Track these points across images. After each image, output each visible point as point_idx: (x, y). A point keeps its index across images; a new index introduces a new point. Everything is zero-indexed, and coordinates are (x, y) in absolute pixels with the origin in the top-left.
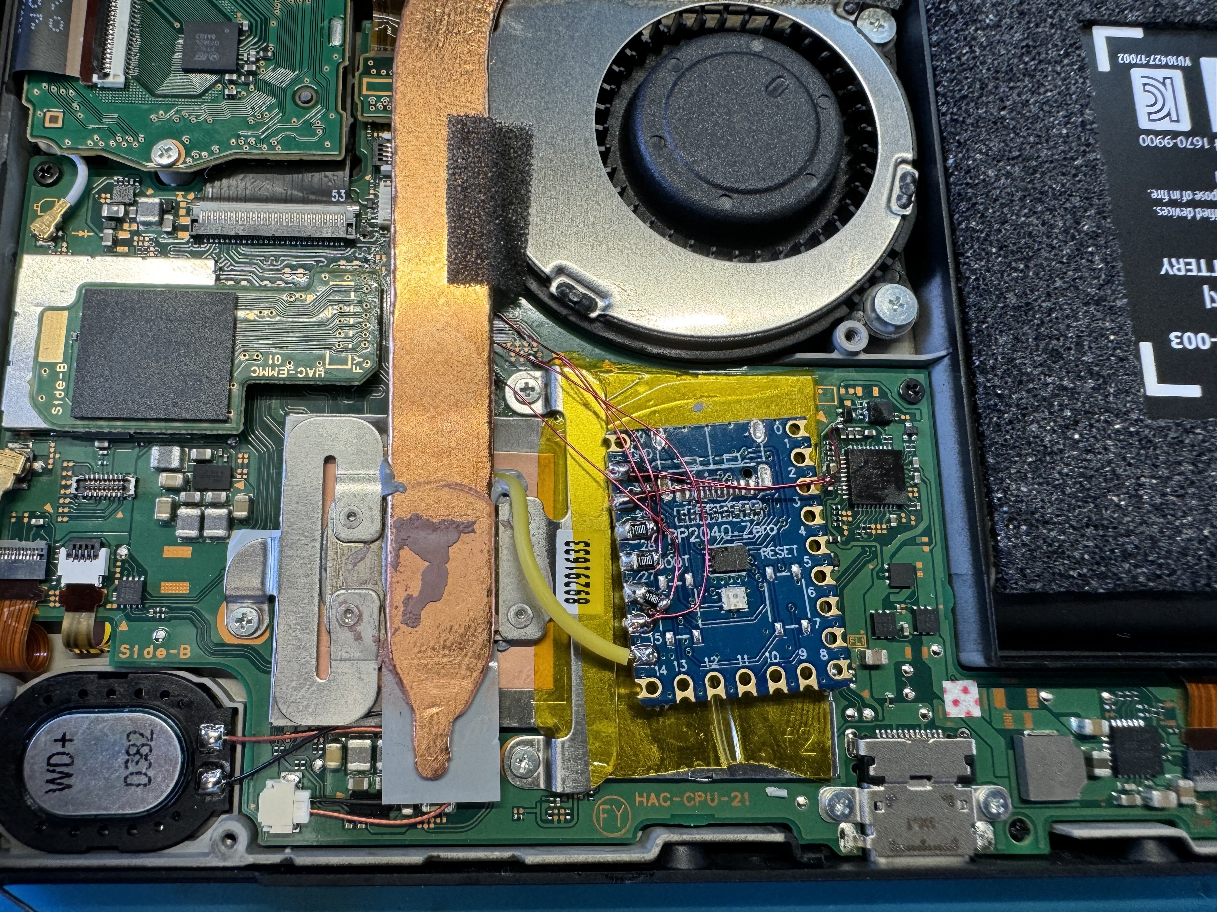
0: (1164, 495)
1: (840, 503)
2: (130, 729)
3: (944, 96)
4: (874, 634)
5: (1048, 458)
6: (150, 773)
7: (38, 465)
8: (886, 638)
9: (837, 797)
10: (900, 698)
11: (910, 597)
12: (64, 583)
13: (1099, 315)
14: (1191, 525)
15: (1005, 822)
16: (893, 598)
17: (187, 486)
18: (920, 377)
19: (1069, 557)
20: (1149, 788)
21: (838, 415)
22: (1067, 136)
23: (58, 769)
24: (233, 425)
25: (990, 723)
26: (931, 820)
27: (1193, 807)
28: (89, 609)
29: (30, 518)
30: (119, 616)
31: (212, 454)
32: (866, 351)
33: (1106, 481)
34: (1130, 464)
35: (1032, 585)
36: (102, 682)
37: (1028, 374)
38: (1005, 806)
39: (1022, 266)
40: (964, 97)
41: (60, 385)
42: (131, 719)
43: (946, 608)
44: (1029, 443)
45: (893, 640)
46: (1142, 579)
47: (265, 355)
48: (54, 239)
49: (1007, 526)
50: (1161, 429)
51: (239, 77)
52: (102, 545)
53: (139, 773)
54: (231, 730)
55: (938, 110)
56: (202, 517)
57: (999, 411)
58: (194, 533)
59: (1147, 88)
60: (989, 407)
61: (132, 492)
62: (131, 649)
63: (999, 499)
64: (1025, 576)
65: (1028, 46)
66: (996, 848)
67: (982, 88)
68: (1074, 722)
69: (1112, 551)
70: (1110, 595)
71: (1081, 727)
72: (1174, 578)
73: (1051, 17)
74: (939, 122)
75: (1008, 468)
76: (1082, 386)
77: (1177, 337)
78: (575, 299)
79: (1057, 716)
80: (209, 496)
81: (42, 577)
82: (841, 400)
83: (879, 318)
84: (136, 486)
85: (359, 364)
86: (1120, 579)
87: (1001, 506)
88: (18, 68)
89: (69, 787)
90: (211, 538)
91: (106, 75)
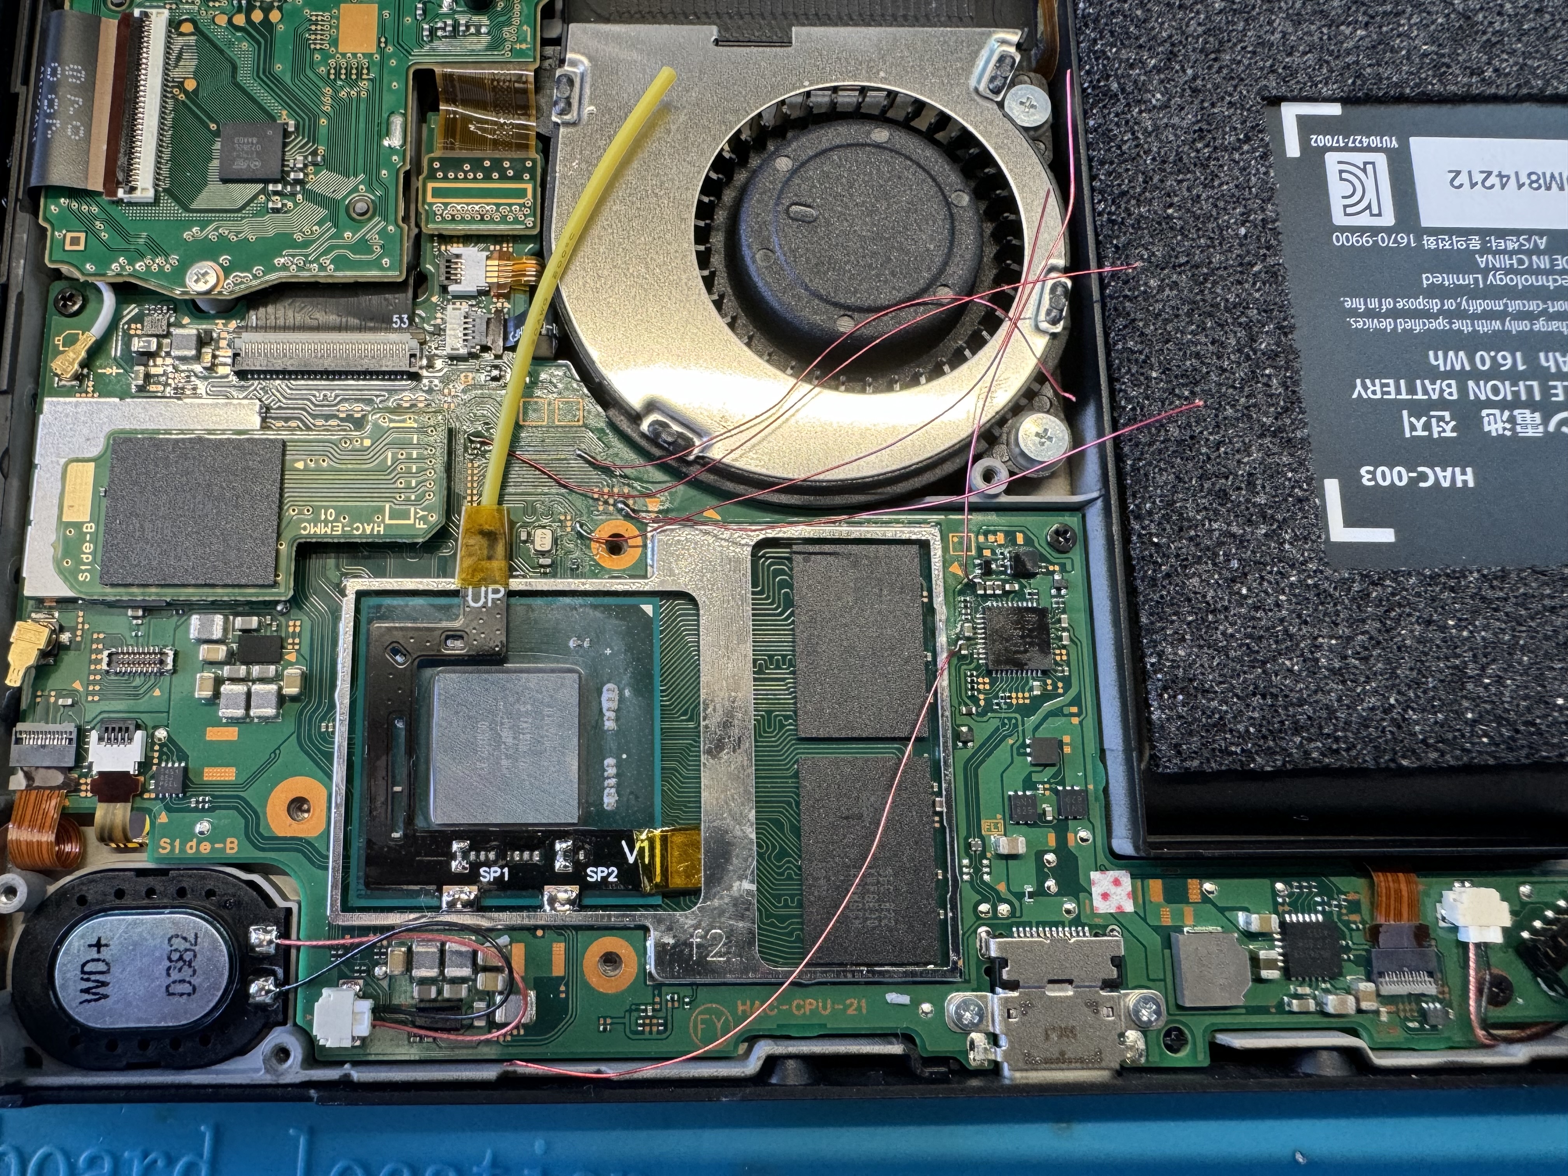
0: (1345, 657)
1: (976, 669)
2: (172, 932)
3: (1101, 192)
4: (1011, 818)
5: (1210, 617)
6: (195, 981)
7: (65, 637)
8: (1026, 824)
9: (965, 1005)
10: (1040, 892)
11: (1054, 776)
12: (95, 770)
13: (1276, 450)
14: (1375, 691)
15: (1159, 1031)
16: (1035, 778)
17: (231, 658)
18: (1072, 521)
19: (1231, 731)
20: (1327, 991)
21: (975, 566)
22: (1245, 236)
23: (93, 977)
24: (282, 590)
25: (1144, 920)
26: (1072, 1030)
27: (1377, 1012)
28: (125, 800)
29: (57, 697)
30: (157, 807)
31: (260, 622)
32: (1008, 491)
33: (1277, 642)
34: (1306, 622)
35: (1188, 764)
36: (141, 879)
37: (1189, 520)
38: (1158, 1013)
39: (1186, 393)
40: (1123, 194)
41: (88, 548)
42: (175, 923)
43: (1096, 789)
44: (1189, 600)
45: (1035, 825)
46: (1315, 755)
47: (316, 511)
48: (79, 377)
49: (1161, 695)
50: (1344, 581)
51: (285, 186)
52: (138, 727)
53: (182, 981)
54: (285, 933)
55: (1094, 209)
56: (249, 694)
57: (1156, 562)
58: (240, 713)
59: (1344, 175)
60: (1143, 558)
61: (170, 667)
62: (172, 844)
63: (1152, 665)
64: (1179, 753)
65: (1201, 130)
66: (1147, 1060)
67: (1145, 182)
68: (1241, 917)
69: (1282, 723)
70: (1278, 774)
71: (1248, 923)
72: (1354, 753)
73: (1231, 95)
74: (1095, 221)
75: (1163, 629)
76: (1253, 533)
77: (1368, 472)
78: (670, 439)
79: (1222, 910)
80: (256, 670)
81: (71, 764)
82: (980, 549)
83: (1023, 454)
84: (175, 661)
85: (423, 519)
86: (1290, 755)
87: (1155, 672)
88: (34, 182)
89: (105, 996)
90: (259, 717)
91: (133, 189)
